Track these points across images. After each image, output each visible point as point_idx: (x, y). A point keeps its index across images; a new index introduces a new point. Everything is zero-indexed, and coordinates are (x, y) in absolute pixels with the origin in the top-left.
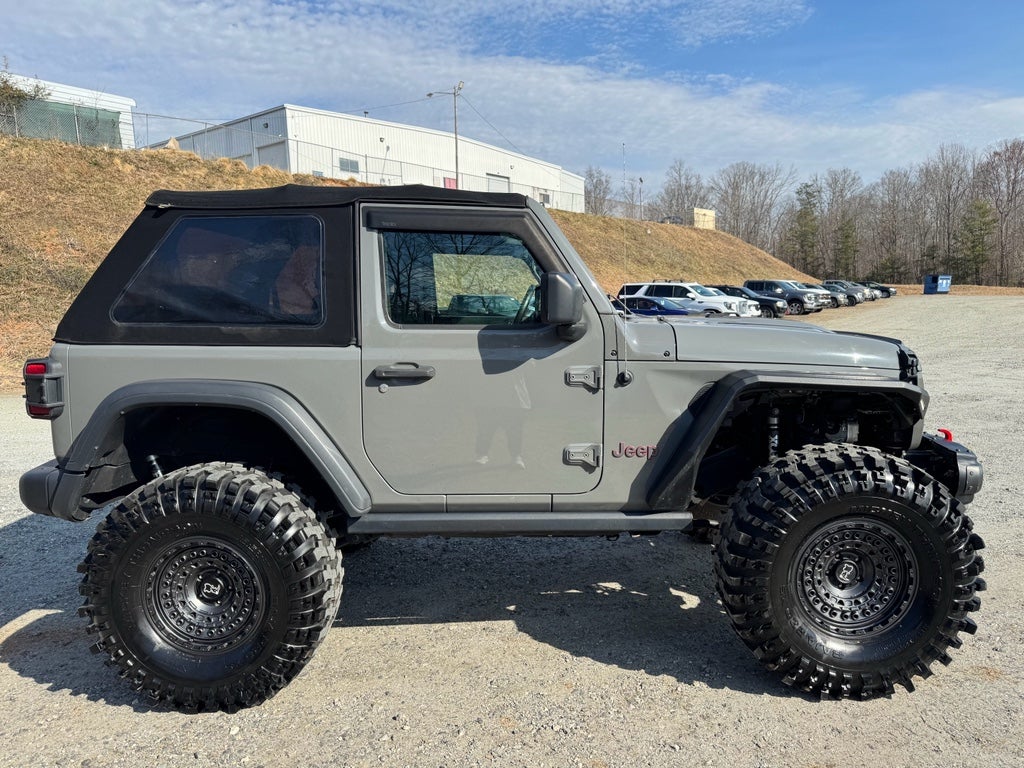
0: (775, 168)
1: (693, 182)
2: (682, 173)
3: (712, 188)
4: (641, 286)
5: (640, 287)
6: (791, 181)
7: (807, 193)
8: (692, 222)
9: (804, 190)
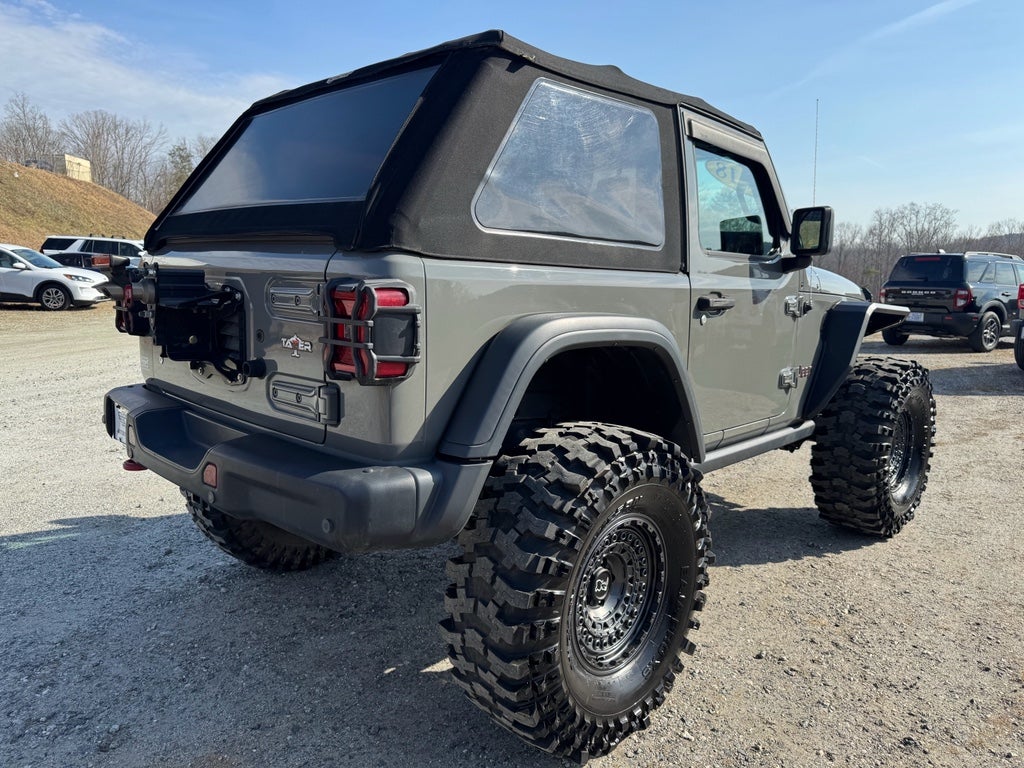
0: (142, 125)
1: (39, 123)
2: (27, 110)
3: (64, 134)
4: (74, 241)
5: (72, 241)
6: (161, 141)
7: (181, 157)
8: (64, 171)
9: (177, 153)
